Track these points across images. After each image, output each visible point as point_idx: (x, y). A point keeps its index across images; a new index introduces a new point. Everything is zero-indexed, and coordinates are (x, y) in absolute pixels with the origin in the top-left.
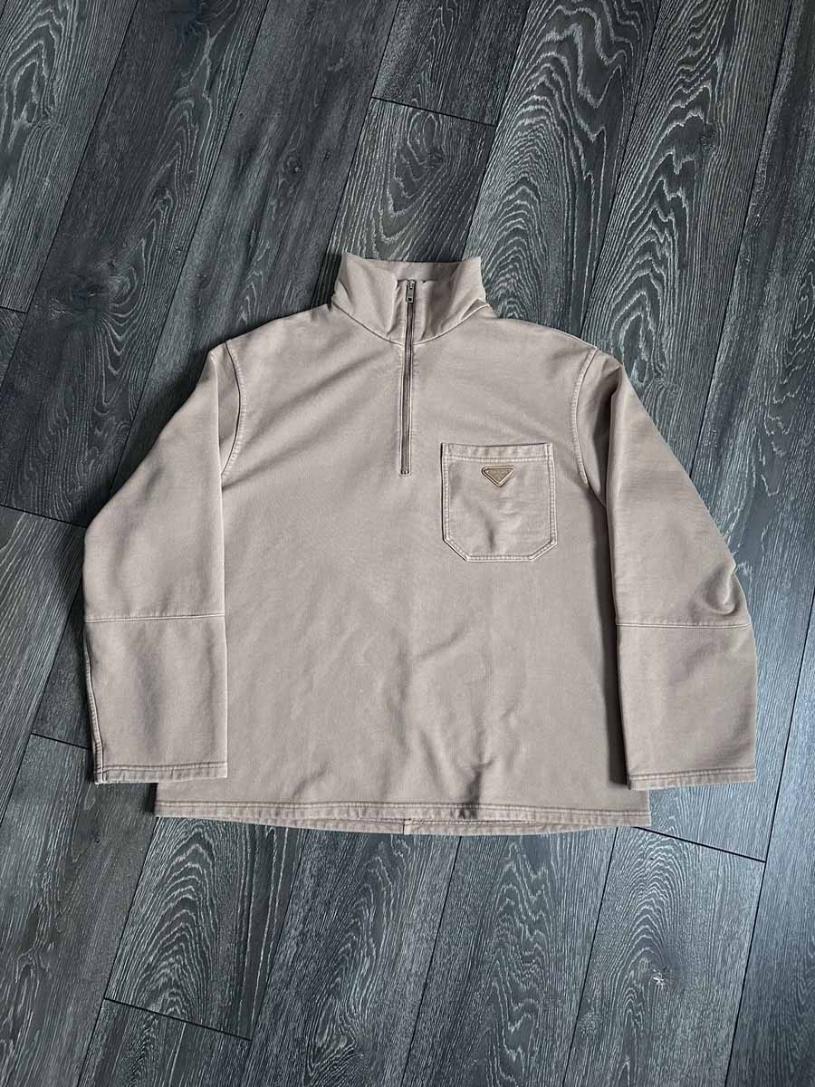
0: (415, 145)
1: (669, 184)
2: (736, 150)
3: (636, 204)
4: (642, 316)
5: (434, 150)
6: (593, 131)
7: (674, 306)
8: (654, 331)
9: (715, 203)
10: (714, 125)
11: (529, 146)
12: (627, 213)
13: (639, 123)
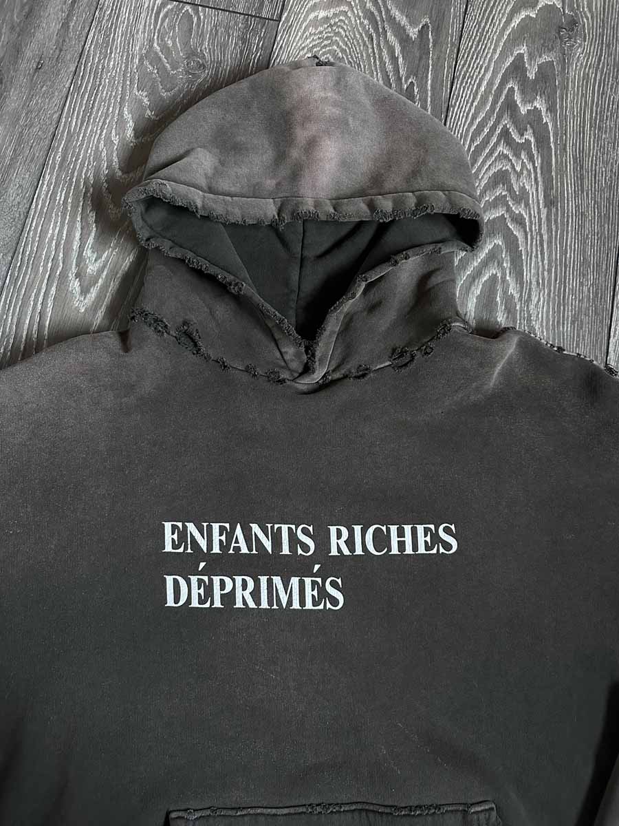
0: (165, 48)
1: (523, 92)
2: (608, 46)
3: (479, 120)
4: (499, 275)
5: (191, 54)
6: (413, 23)
7: (543, 261)
8: (517, 296)
9: (588, 116)
10: (576, 14)
11: (325, 46)
12: (468, 130)
13: (474, 12)
